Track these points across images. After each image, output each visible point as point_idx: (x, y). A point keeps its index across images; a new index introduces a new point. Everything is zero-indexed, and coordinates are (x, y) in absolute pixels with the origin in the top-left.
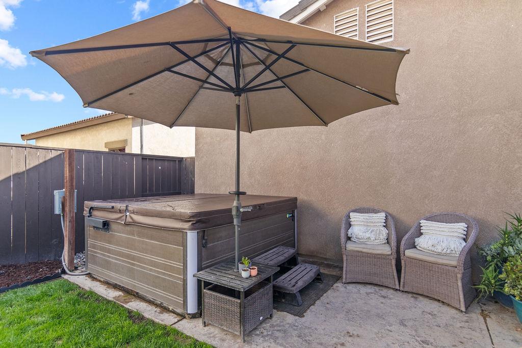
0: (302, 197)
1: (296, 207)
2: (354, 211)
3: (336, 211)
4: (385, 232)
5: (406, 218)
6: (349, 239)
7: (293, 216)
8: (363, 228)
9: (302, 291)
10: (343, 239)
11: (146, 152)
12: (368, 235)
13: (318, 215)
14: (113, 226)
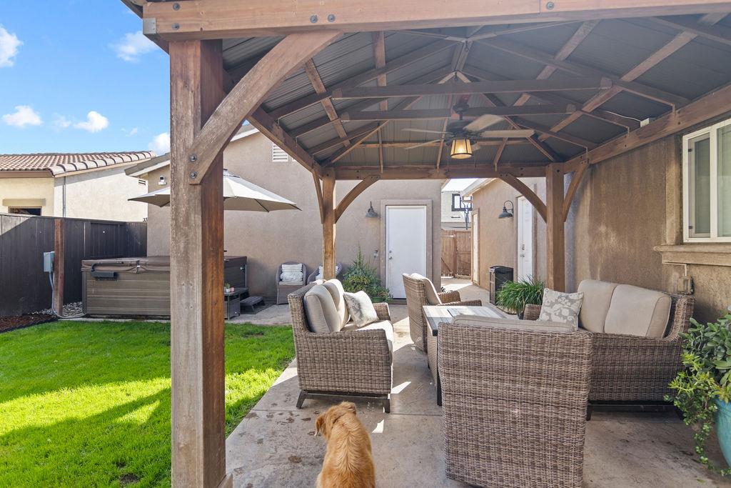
0: (250, 256)
1: (246, 263)
2: (285, 264)
3: (272, 265)
4: (301, 274)
5: (312, 266)
6: (281, 280)
7: (244, 269)
8: (289, 273)
9: (255, 305)
10: (277, 279)
11: (68, 216)
12: (291, 277)
13: (262, 268)
14: (121, 276)
